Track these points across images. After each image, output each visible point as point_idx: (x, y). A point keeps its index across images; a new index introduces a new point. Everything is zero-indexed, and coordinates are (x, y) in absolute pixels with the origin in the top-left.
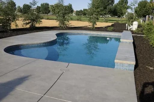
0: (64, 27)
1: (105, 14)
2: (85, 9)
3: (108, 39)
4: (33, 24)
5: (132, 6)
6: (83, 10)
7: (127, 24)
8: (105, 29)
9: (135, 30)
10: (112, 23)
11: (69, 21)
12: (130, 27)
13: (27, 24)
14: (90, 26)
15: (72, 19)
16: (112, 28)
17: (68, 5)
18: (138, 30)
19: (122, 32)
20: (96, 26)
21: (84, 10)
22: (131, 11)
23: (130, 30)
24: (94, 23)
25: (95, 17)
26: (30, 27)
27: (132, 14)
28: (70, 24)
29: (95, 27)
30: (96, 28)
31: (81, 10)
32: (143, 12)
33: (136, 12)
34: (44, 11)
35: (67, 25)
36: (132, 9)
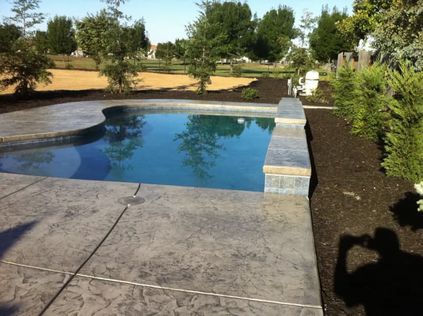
0: (122, 91)
1: (234, 52)
2: (180, 39)
3: (240, 121)
4: (26, 83)
5: (302, 30)
6: (173, 42)
7: (289, 81)
8: (234, 95)
9: (311, 94)
10: (253, 78)
11: (138, 73)
12: (299, 88)
13: (8, 82)
14: (192, 85)
15: (144, 69)
16: (253, 91)
17: (133, 27)
18: (320, 95)
19: (277, 102)
20: (209, 87)
21: (177, 41)
22: (301, 42)
23: (298, 94)
24: (205, 78)
25: (207, 61)
26: (17, 91)
27: (304, 50)
28: (140, 80)
29: (207, 89)
30: (209, 92)
31: (170, 44)
32: (332, 45)
33: (313, 45)
34: (57, 46)
35: (132, 85)
36: (303, 38)
